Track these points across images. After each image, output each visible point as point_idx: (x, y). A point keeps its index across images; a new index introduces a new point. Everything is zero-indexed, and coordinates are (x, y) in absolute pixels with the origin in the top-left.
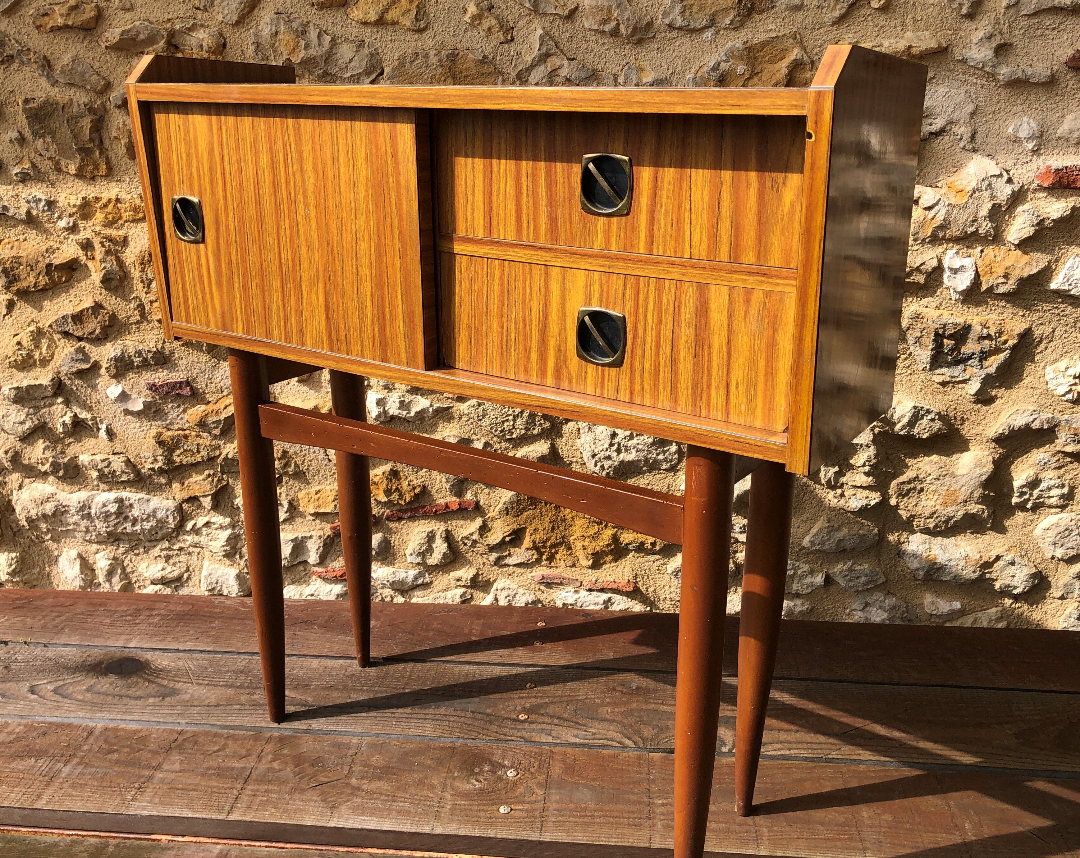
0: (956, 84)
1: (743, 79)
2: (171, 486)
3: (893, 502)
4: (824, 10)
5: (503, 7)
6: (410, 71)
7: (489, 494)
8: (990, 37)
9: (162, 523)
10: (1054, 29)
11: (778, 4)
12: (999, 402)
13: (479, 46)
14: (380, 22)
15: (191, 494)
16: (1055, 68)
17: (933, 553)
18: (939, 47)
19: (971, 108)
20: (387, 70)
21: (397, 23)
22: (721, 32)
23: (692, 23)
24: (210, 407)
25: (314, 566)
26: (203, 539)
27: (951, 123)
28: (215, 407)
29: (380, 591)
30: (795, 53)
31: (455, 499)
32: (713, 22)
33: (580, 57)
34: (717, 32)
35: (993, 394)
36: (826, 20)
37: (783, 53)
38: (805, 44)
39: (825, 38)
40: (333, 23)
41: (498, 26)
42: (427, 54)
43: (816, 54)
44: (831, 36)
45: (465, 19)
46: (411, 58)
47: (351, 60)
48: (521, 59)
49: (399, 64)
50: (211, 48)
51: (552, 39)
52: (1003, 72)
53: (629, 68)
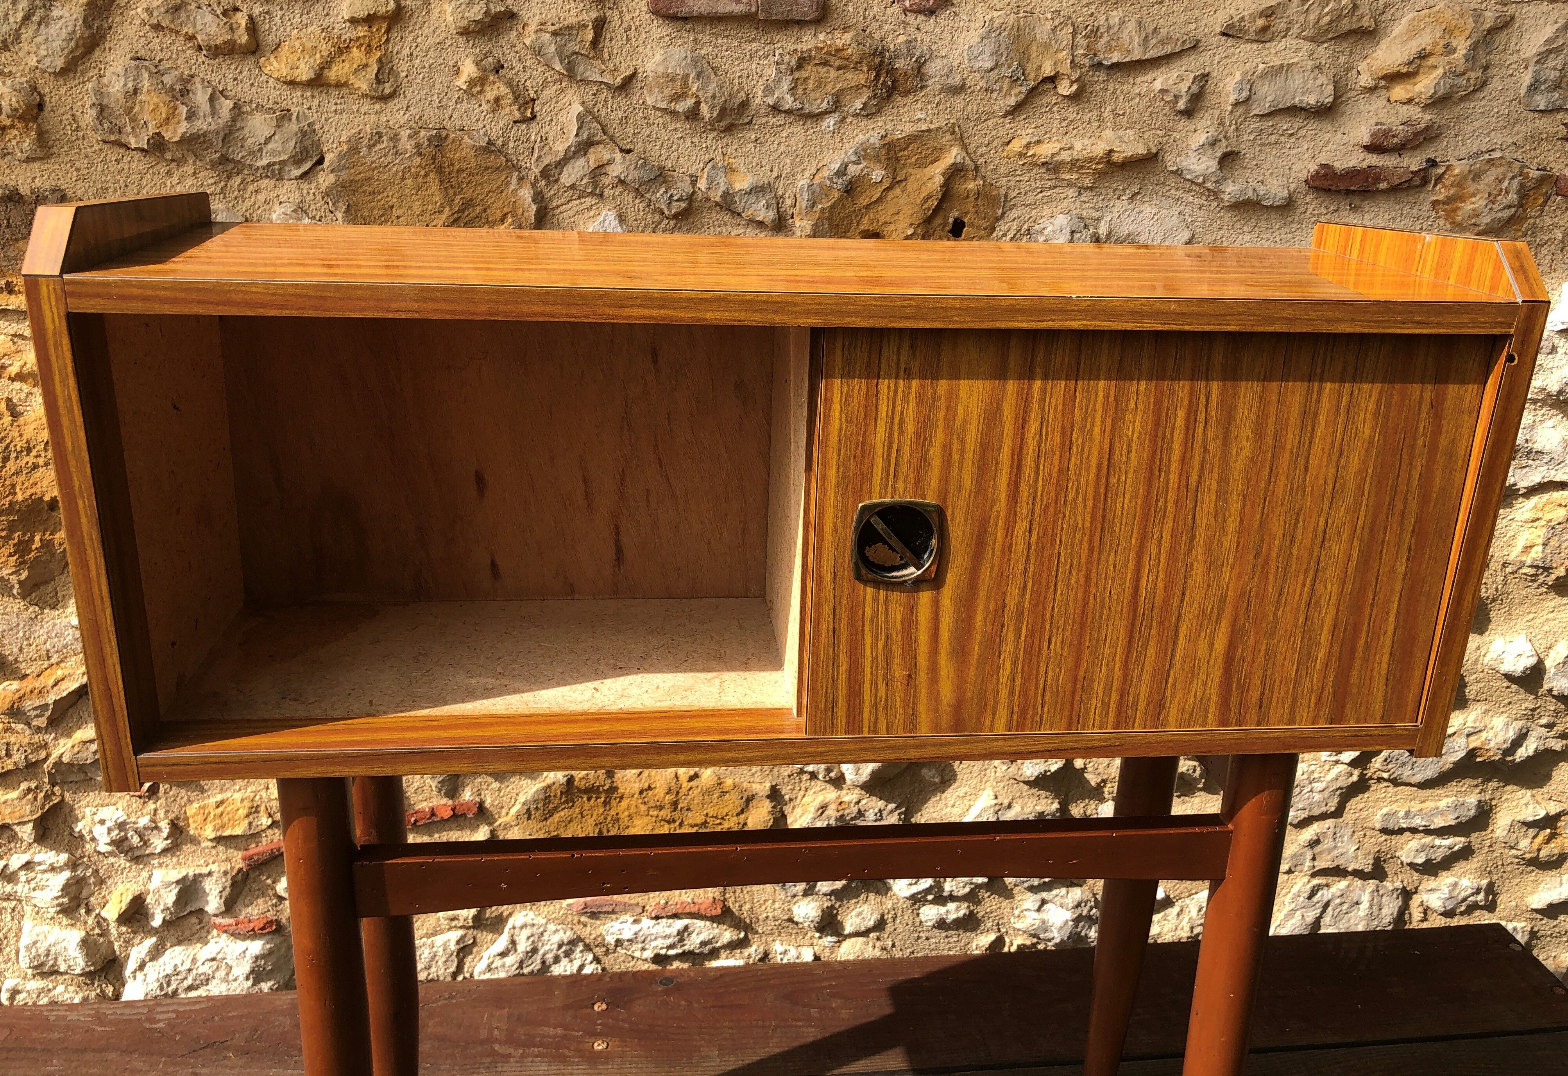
0: (1166, 202)
1: (880, 189)
4: (995, 95)
5: (519, 67)
6: (369, 160)
7: (500, 790)
8: (1214, 143)
10: (1292, 135)
11: (930, 83)
13: (480, 125)
14: (318, 82)
16: (1293, 186)
18: (1149, 153)
19: (1186, 235)
20: (329, 158)
21: (346, 84)
22: (849, 120)
23: (807, 106)
24: (28, 684)
25: (216, 915)
26: (21, 889)
28: (37, 684)
30: (953, 155)
31: (445, 801)
32: (836, 105)
33: (639, 147)
34: (843, 120)
36: (996, 108)
37: (936, 154)
38: (967, 141)
39: (994, 133)
40: (235, 79)
41: (510, 96)
42: (396, 135)
43: (981, 156)
44: (1002, 132)
45: (458, 83)
46: (370, 140)
47: (268, 140)
48: (547, 148)
49: (350, 149)
50: (16, 110)
51: (596, 119)
52: (1228, 190)
53: (714, 167)
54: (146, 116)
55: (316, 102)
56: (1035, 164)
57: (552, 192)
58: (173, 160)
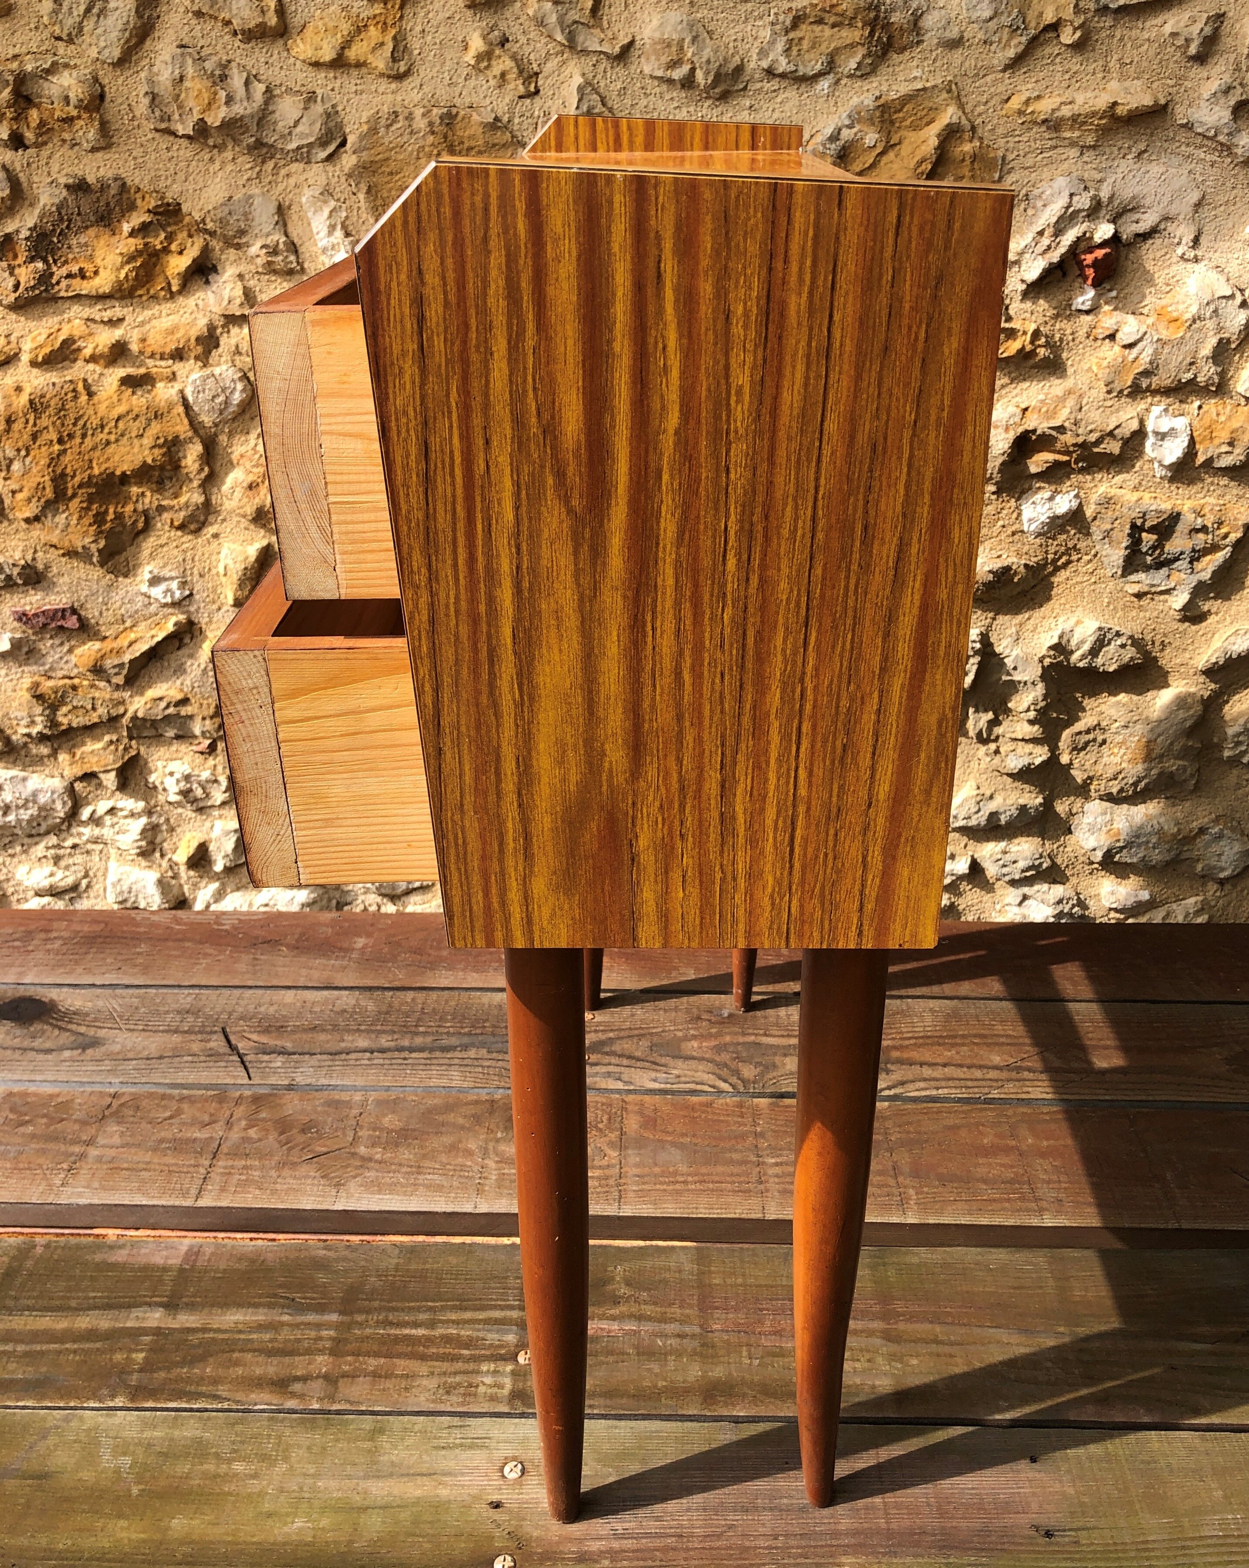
0: (1176, 161)
1: (874, 154)
2: (56, 759)
3: (1065, 759)
4: (993, 48)
5: (523, 40)
6: (386, 140)
8: (1227, 90)
9: (46, 810)
11: (926, 38)
12: (1212, 619)
13: (488, 101)
14: (339, 63)
15: (87, 769)
17: (1115, 826)
18: (1155, 104)
19: (1195, 197)
20: (351, 139)
21: (365, 64)
22: (843, 82)
23: (801, 68)
24: (108, 645)
26: (106, 832)
27: (1166, 219)
28: (116, 645)
29: (361, 898)
30: (949, 115)
32: (831, 66)
34: (837, 82)
35: (1206, 608)
36: (996, 62)
37: (932, 114)
38: (964, 100)
39: (992, 90)
40: (267, 63)
41: (515, 70)
42: (411, 114)
43: (980, 115)
44: (1001, 88)
45: (466, 59)
46: (387, 119)
47: (297, 123)
49: (370, 130)
50: (82, 101)
51: (596, 91)
52: (1242, 143)
54: (191, 103)
55: (338, 83)
56: (1035, 123)
58: (215, 146)
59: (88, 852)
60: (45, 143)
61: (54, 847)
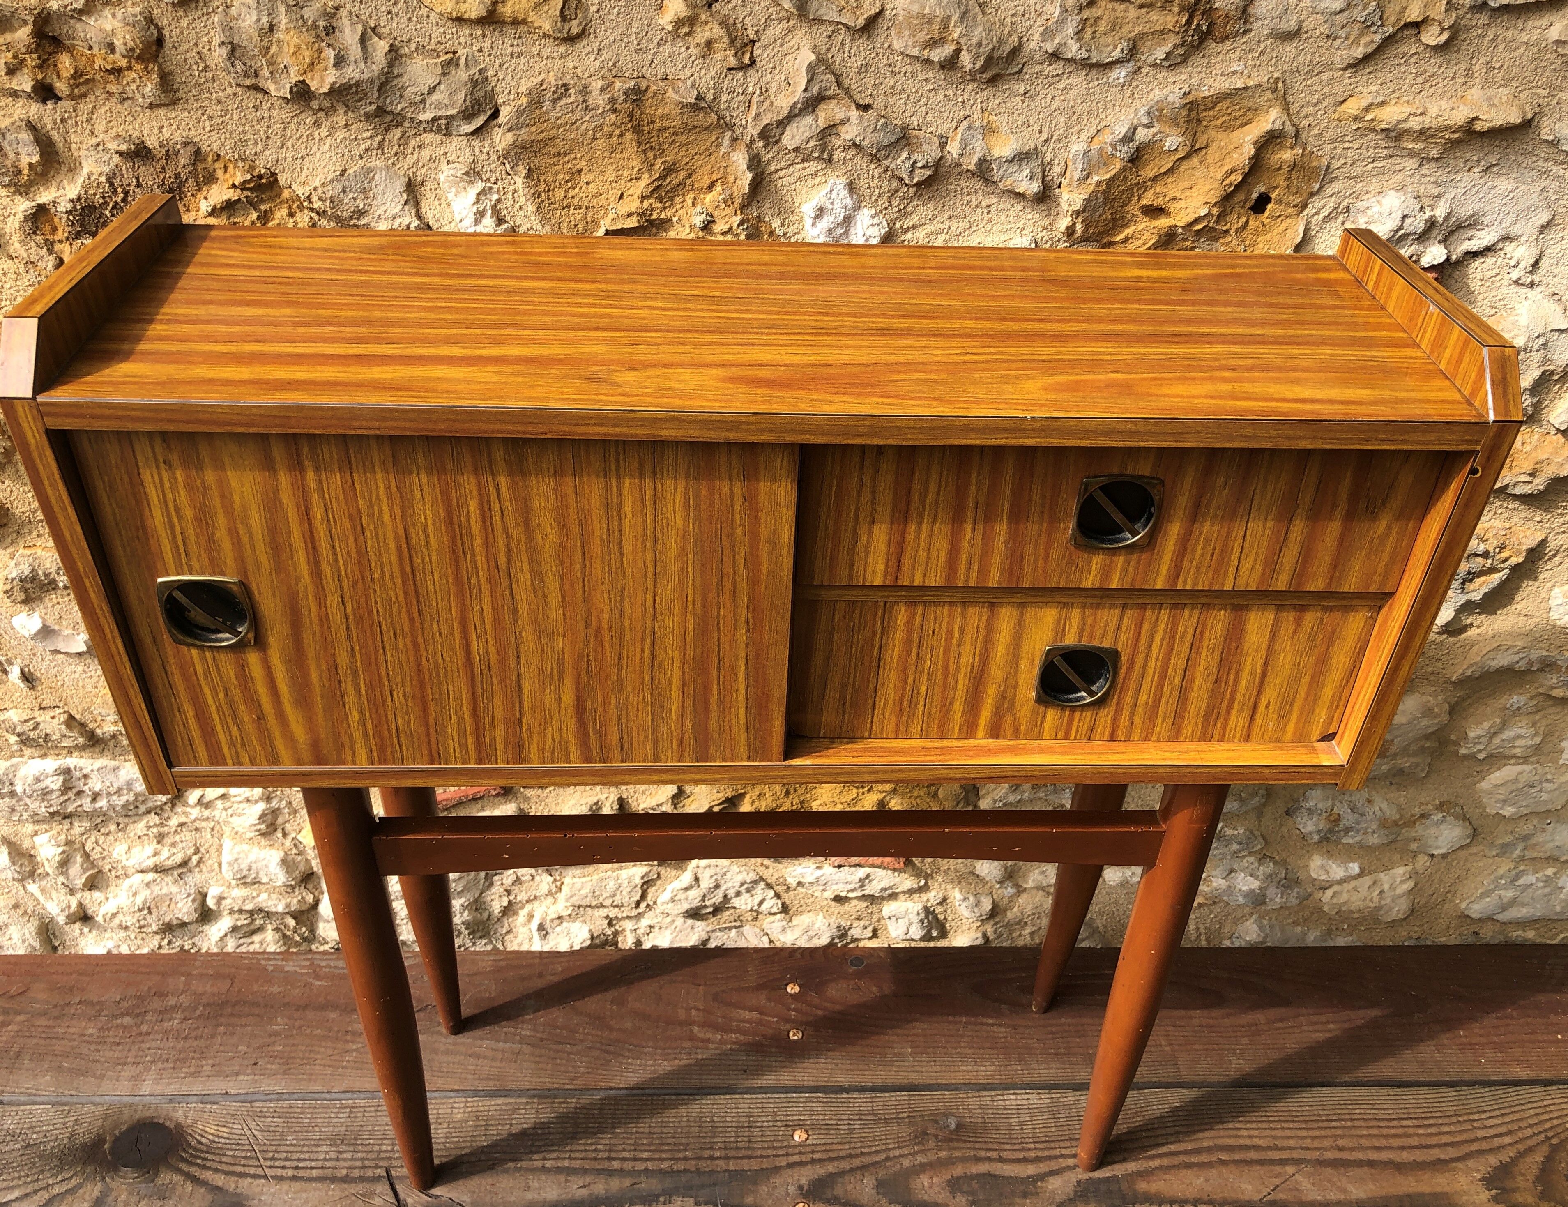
0: (1528, 176)
1: (1174, 158)
4: (1337, 43)
5: (736, 1)
6: (553, 116)
11: (1256, 26)
13: (687, 73)
14: (490, 20)
17: (1335, 812)
18: (1522, 120)
19: (1543, 218)
20: (505, 112)
21: (524, 22)
22: (1144, 71)
23: (1095, 54)
26: (218, 813)
27: (1506, 238)
30: (1271, 119)
32: (1132, 53)
33: (879, 103)
34: (1137, 71)
35: (1468, 622)
36: (1336, 59)
37: (1249, 115)
38: (1290, 99)
39: (1327, 89)
40: (389, 13)
41: (725, 39)
42: (586, 87)
43: (1306, 118)
44: (1338, 88)
45: (660, 21)
46: (554, 92)
47: (431, 91)
48: (767, 103)
49: (530, 104)
50: (132, 50)
51: (830, 69)
53: (969, 127)
54: (286, 60)
55: (487, 44)
57: (770, 155)
58: (320, 109)
59: (197, 829)
60: (84, 95)
61: (155, 825)
